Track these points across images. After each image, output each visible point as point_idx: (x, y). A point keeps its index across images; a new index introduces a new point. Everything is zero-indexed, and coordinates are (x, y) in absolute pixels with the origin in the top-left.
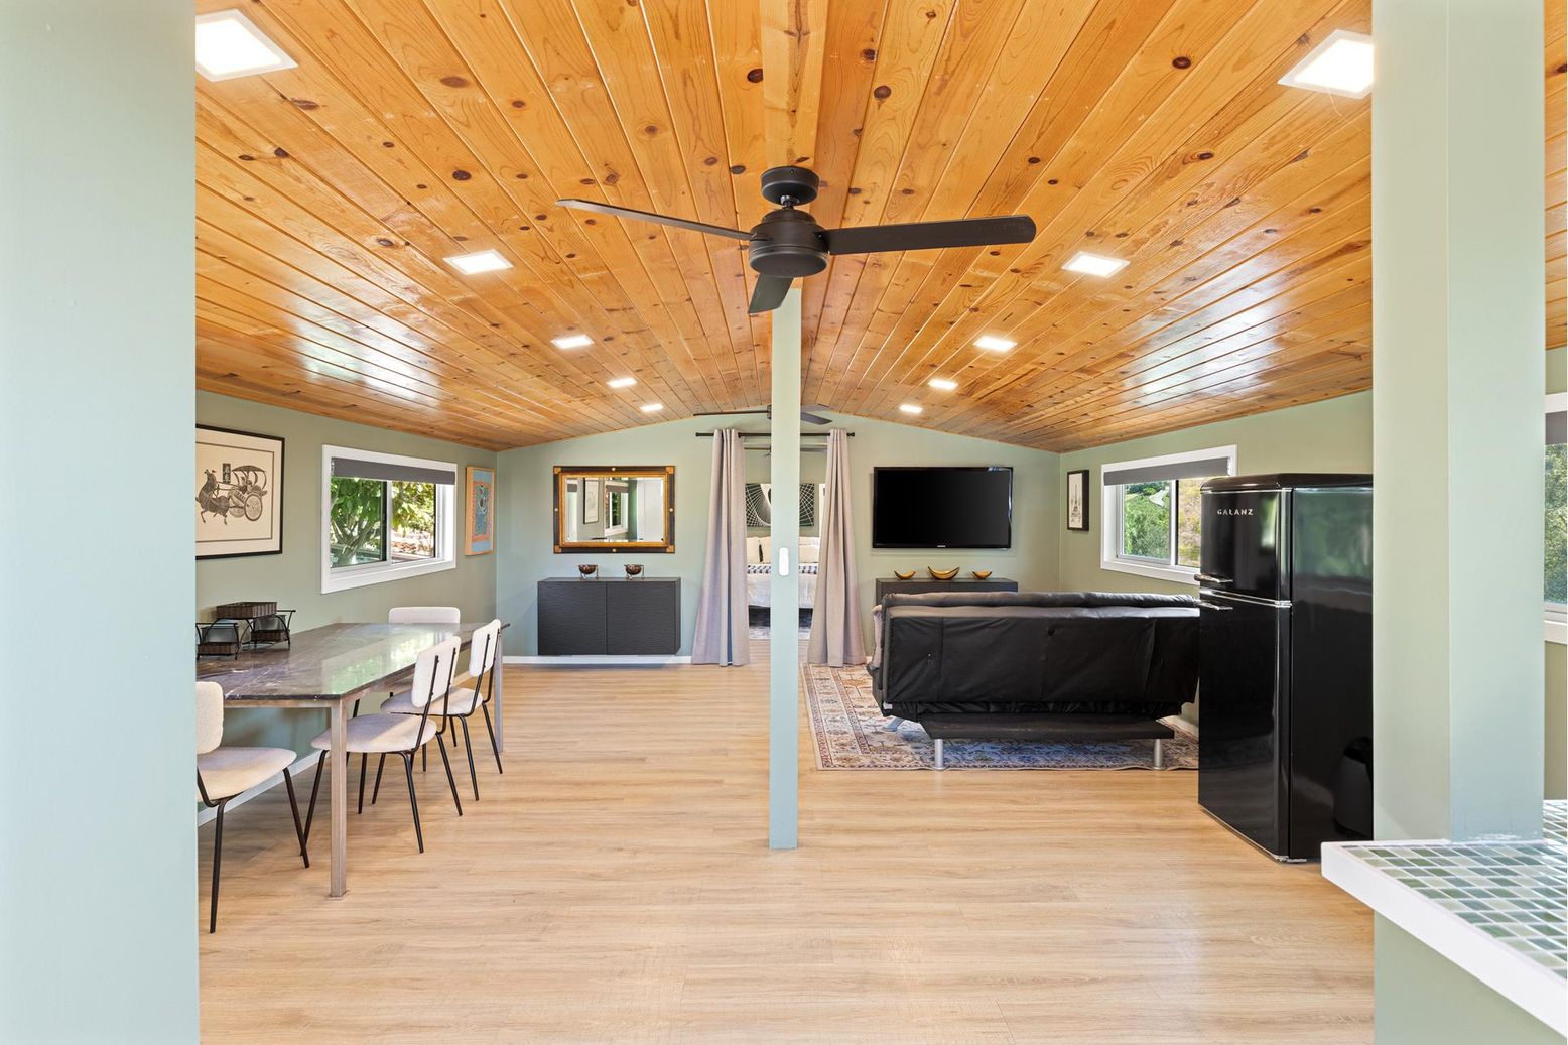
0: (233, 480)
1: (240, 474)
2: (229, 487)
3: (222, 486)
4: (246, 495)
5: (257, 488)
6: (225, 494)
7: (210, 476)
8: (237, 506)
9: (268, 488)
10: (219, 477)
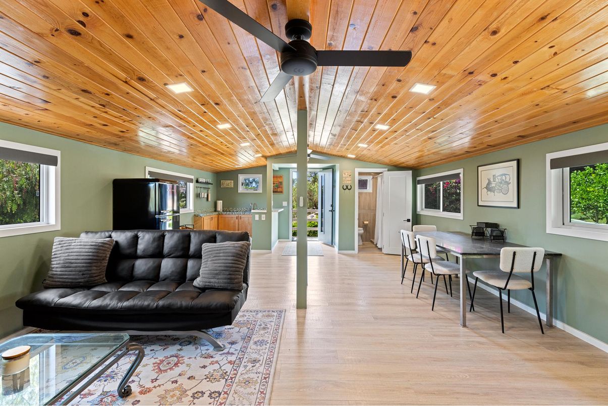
0: (497, 180)
1: (499, 178)
2: (495, 183)
3: (493, 183)
4: (502, 185)
5: (506, 182)
6: (494, 185)
7: (489, 180)
8: (498, 189)
9: (511, 181)
10: (492, 180)
